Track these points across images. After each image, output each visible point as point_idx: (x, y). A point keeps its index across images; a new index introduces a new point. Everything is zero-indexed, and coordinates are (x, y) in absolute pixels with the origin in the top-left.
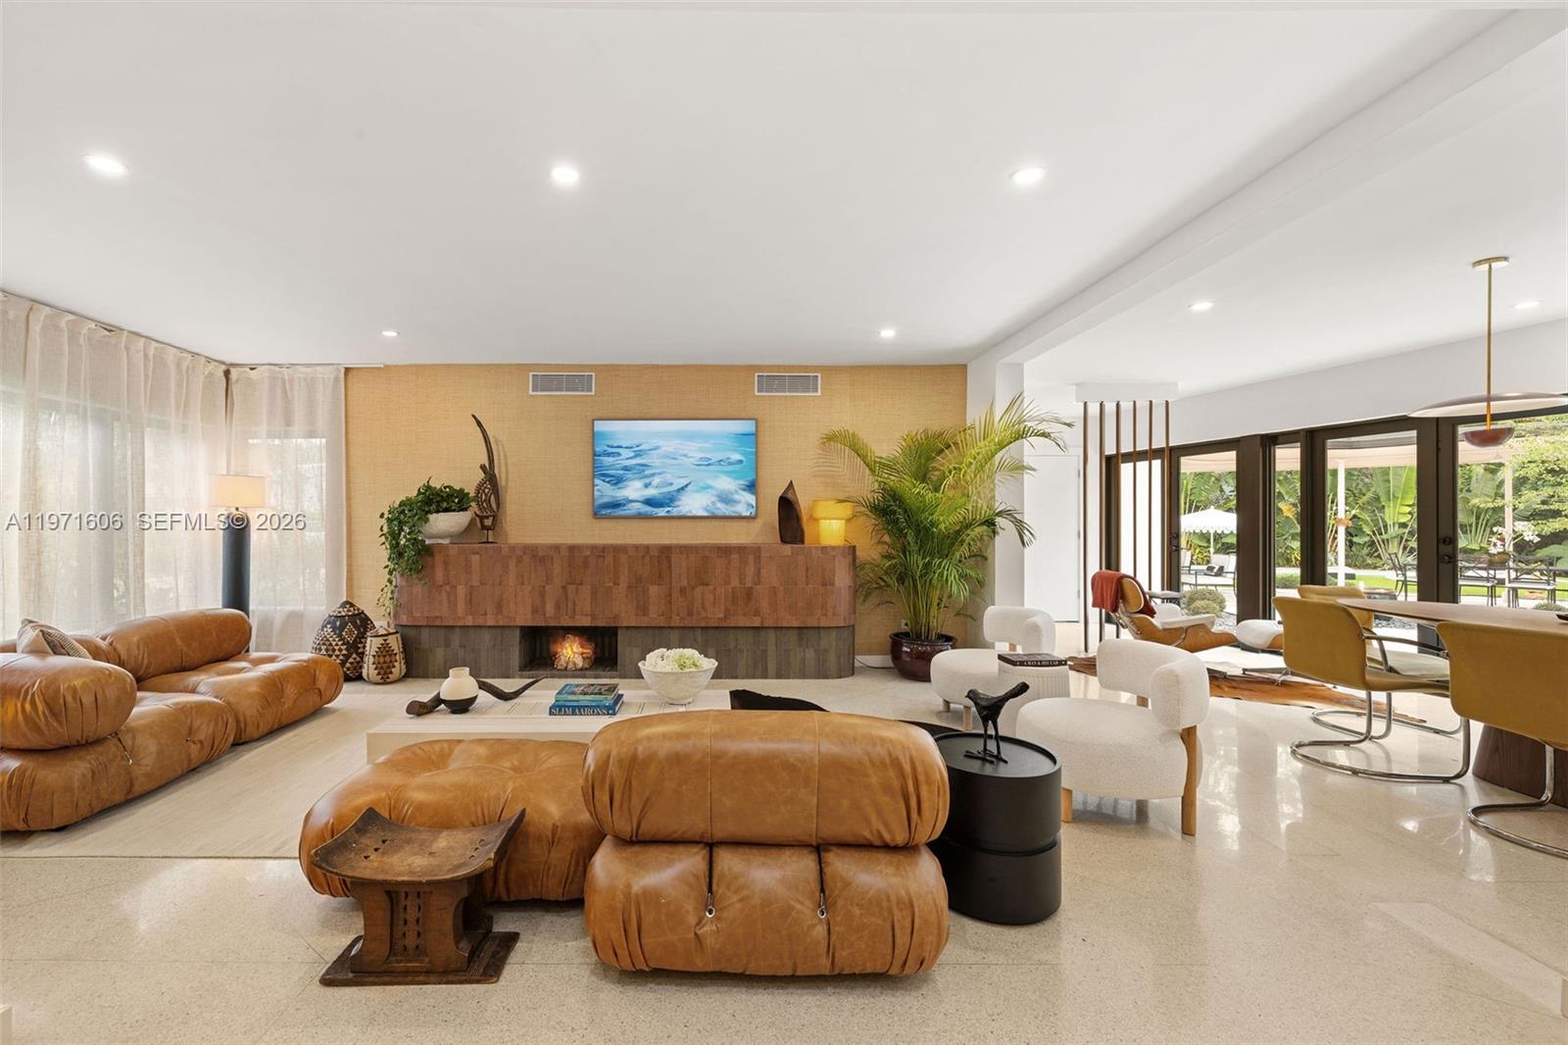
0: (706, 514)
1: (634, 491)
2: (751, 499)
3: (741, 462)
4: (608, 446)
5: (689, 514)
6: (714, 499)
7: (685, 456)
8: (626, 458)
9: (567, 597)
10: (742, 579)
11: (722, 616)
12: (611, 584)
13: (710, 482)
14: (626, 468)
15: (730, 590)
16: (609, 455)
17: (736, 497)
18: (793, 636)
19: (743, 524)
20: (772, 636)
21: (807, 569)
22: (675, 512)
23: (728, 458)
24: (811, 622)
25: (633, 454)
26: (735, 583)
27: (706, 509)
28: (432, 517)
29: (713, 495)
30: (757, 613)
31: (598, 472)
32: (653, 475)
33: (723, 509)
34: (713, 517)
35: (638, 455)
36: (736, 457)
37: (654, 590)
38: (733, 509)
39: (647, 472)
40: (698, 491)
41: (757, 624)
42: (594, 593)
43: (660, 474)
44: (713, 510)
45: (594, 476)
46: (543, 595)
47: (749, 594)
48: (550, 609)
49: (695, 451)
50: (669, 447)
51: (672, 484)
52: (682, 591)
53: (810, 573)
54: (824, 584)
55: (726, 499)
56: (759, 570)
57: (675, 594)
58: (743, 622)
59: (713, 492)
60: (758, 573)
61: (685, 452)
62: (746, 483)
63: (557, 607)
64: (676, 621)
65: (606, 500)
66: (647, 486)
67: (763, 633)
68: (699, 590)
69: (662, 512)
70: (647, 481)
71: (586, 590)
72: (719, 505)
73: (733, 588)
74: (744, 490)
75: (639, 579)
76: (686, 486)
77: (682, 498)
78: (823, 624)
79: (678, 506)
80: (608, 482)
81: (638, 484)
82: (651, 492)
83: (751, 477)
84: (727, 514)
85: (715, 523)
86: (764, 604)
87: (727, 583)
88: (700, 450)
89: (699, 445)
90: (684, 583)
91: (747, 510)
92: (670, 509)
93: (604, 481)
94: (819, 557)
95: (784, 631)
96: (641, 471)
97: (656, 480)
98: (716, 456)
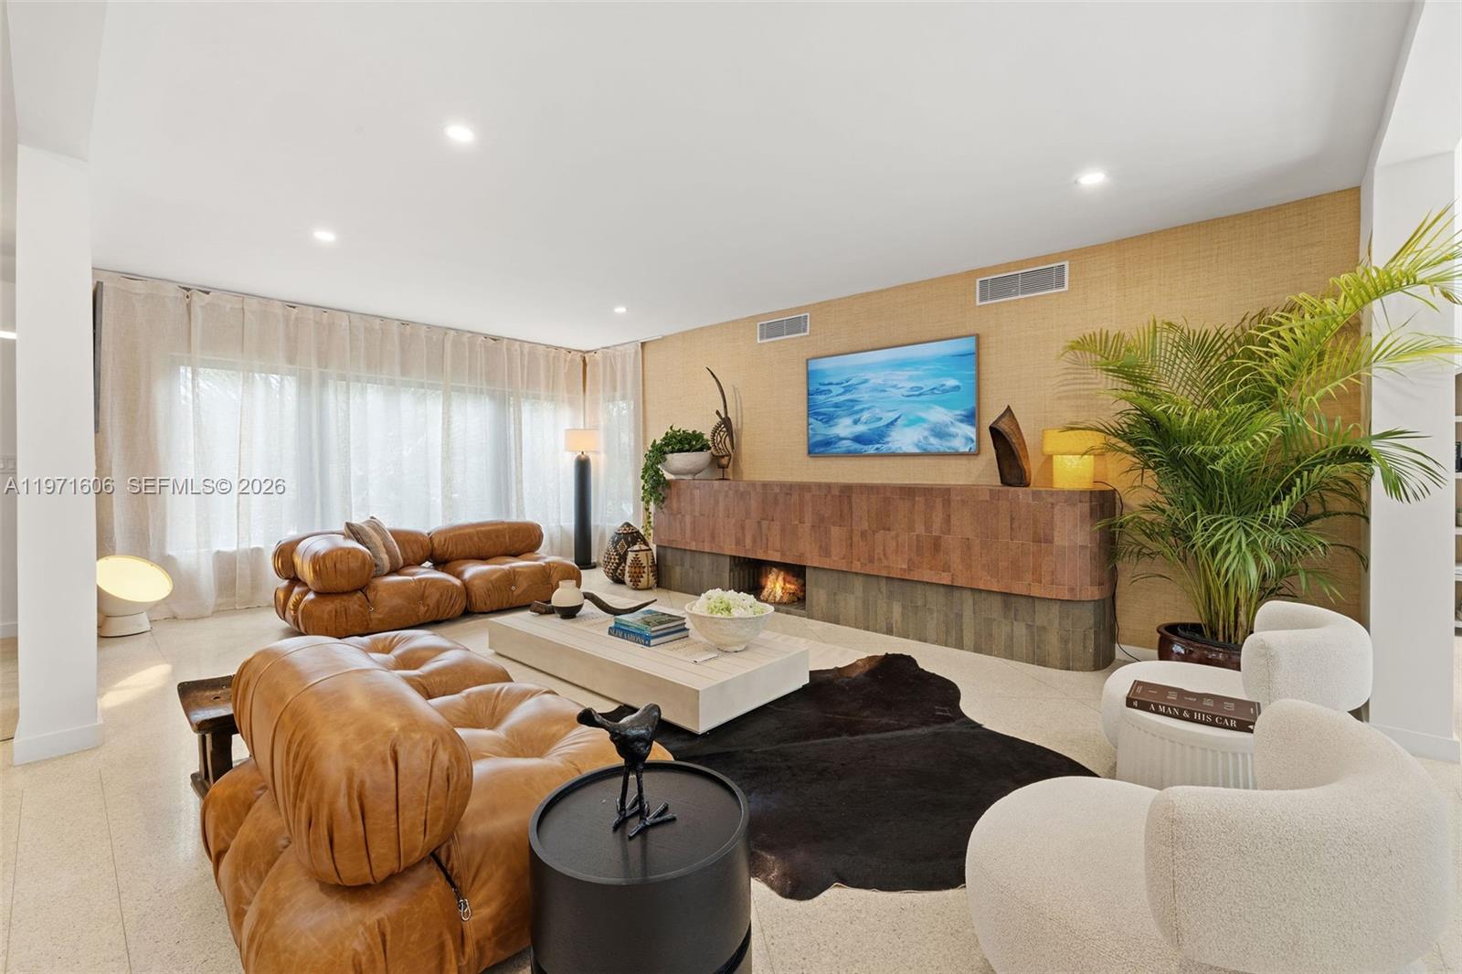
0: (917, 451)
1: (844, 428)
2: (970, 431)
3: (957, 388)
4: (821, 384)
5: (899, 451)
6: (926, 433)
7: (895, 386)
8: (837, 396)
9: (761, 533)
10: (928, 528)
11: (905, 566)
12: (797, 522)
13: (924, 415)
14: (837, 405)
15: (915, 537)
16: (821, 392)
17: (952, 430)
18: (997, 602)
19: (963, 461)
20: (967, 596)
21: (1012, 519)
22: (884, 448)
23: (943, 385)
24: (1018, 588)
25: (842, 390)
26: (920, 529)
27: (917, 445)
28: (669, 457)
29: (925, 429)
30: (946, 568)
31: (813, 411)
32: (862, 410)
33: (936, 444)
34: (926, 454)
35: (847, 390)
36: (951, 382)
37: (836, 532)
38: (948, 444)
39: (856, 408)
40: (906, 426)
41: (947, 581)
42: (783, 530)
43: (868, 409)
44: (925, 447)
45: (809, 415)
46: (743, 528)
47: (936, 545)
48: (748, 541)
49: (904, 381)
50: (876, 379)
51: (881, 419)
52: (863, 534)
53: (1016, 525)
54: (1037, 540)
55: (940, 433)
56: (949, 516)
57: (856, 539)
58: (928, 576)
59: (926, 426)
60: (948, 519)
61: (895, 383)
62: (963, 413)
63: (754, 541)
64: (857, 567)
65: (819, 438)
66: (856, 422)
67: (957, 594)
68: (880, 535)
69: (871, 449)
70: (856, 417)
71: (776, 526)
72: (933, 440)
73: (917, 536)
74: (962, 421)
75: (822, 520)
76: (899, 418)
77: (892, 434)
78: (1036, 592)
79: (888, 443)
80: (820, 420)
81: (847, 421)
82: (861, 428)
83: (971, 404)
84: (942, 449)
85: (927, 461)
86: (955, 559)
87: (911, 528)
88: (911, 378)
89: (910, 373)
90: (865, 526)
91: (966, 444)
92: (879, 446)
93: (817, 419)
94: (1029, 505)
95: (983, 595)
96: (850, 408)
97: (865, 416)
98: (929, 384)
